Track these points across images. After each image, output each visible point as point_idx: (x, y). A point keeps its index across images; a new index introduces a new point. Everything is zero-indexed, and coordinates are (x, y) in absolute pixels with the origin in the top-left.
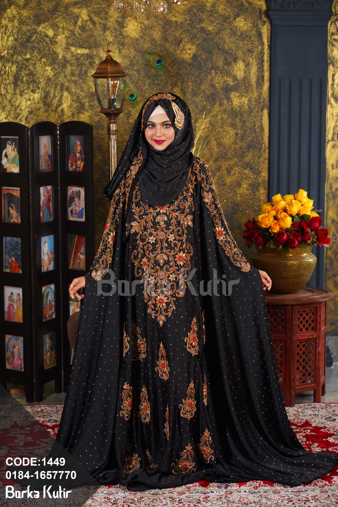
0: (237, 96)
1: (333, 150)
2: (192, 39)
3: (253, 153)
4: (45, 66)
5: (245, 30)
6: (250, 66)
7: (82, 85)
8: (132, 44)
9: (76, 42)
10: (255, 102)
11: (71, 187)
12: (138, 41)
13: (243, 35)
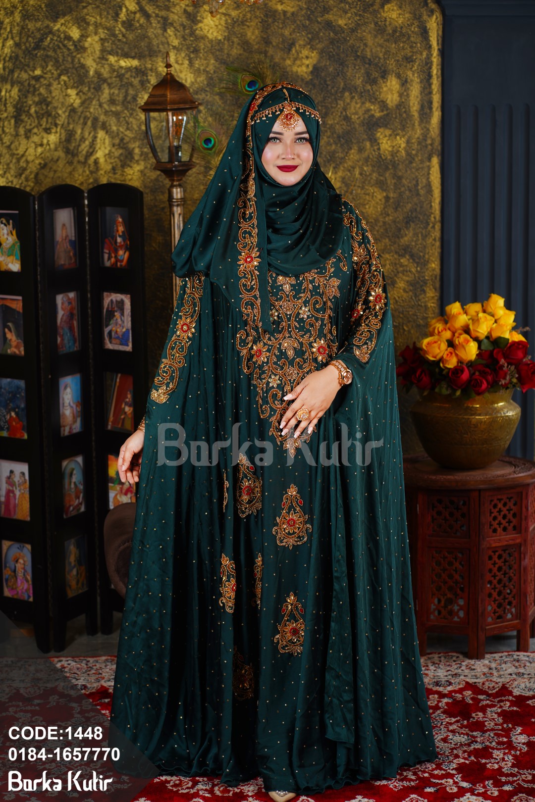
0: (387, 135)
2: (311, 40)
3: (414, 229)
4: (67, 88)
5: (399, 25)
6: (408, 84)
7: (129, 118)
8: (211, 50)
9: (117, 48)
10: (417, 145)
11: (109, 294)
12: (221, 45)
13: (396, 32)
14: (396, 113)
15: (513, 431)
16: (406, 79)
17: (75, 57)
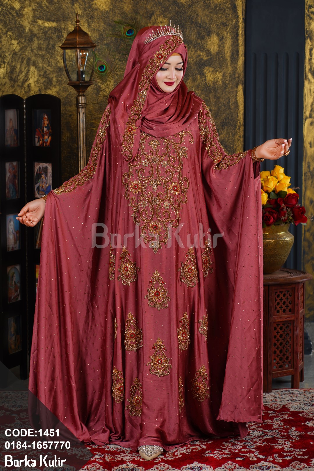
0: (211, 71)
1: (311, 128)
2: (164, 12)
4: (11, 40)
5: (219, 3)
6: (224, 40)
7: (50, 59)
8: (101, 17)
9: (43, 15)
10: (229, 78)
11: (38, 163)
12: (108, 14)
13: (217, 7)
14: (216, 57)
15: (290, 250)
16: (223, 37)
17: (17, 20)
